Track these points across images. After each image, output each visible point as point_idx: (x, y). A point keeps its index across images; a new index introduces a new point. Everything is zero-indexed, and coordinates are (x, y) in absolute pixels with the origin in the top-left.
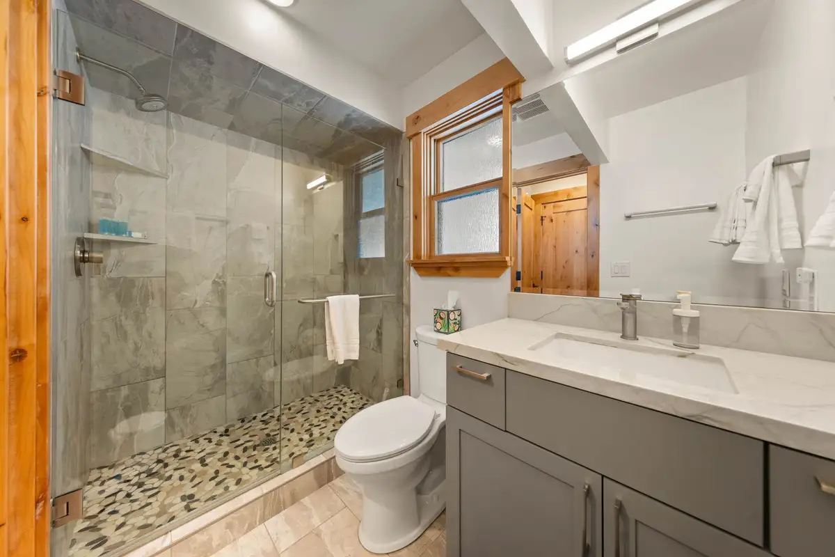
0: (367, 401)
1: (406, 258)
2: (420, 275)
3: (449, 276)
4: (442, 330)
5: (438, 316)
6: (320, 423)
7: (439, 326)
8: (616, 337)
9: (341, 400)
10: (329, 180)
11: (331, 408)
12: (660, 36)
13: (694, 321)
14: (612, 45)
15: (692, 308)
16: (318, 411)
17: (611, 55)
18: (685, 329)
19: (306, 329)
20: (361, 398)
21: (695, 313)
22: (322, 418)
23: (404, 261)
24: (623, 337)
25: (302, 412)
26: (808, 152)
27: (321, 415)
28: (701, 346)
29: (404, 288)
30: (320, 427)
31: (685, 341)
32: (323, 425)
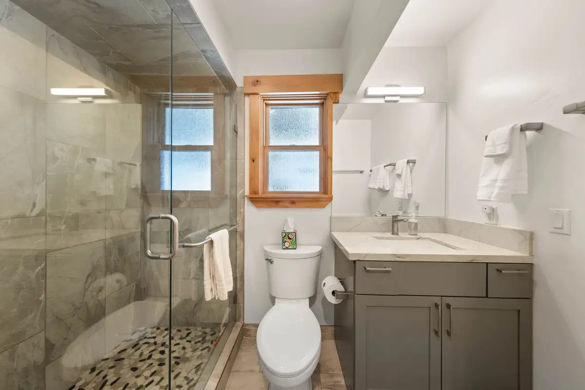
0: (187, 329)
1: (240, 193)
2: (257, 207)
3: (287, 207)
4: (290, 247)
5: (287, 237)
6: (150, 379)
7: (287, 244)
8: (389, 235)
9: (155, 343)
10: (109, 95)
11: (150, 357)
12: (399, 102)
13: (416, 224)
14: (384, 97)
15: (416, 219)
16: (134, 369)
17: (381, 101)
18: (413, 228)
19: (96, 279)
20: (179, 331)
21: (416, 221)
22: (147, 373)
23: (238, 195)
24: (393, 234)
25: (109, 383)
26: (415, 160)
27: (143, 371)
28: (418, 234)
29: (238, 219)
30: (154, 383)
31: (413, 232)
32: (157, 378)
